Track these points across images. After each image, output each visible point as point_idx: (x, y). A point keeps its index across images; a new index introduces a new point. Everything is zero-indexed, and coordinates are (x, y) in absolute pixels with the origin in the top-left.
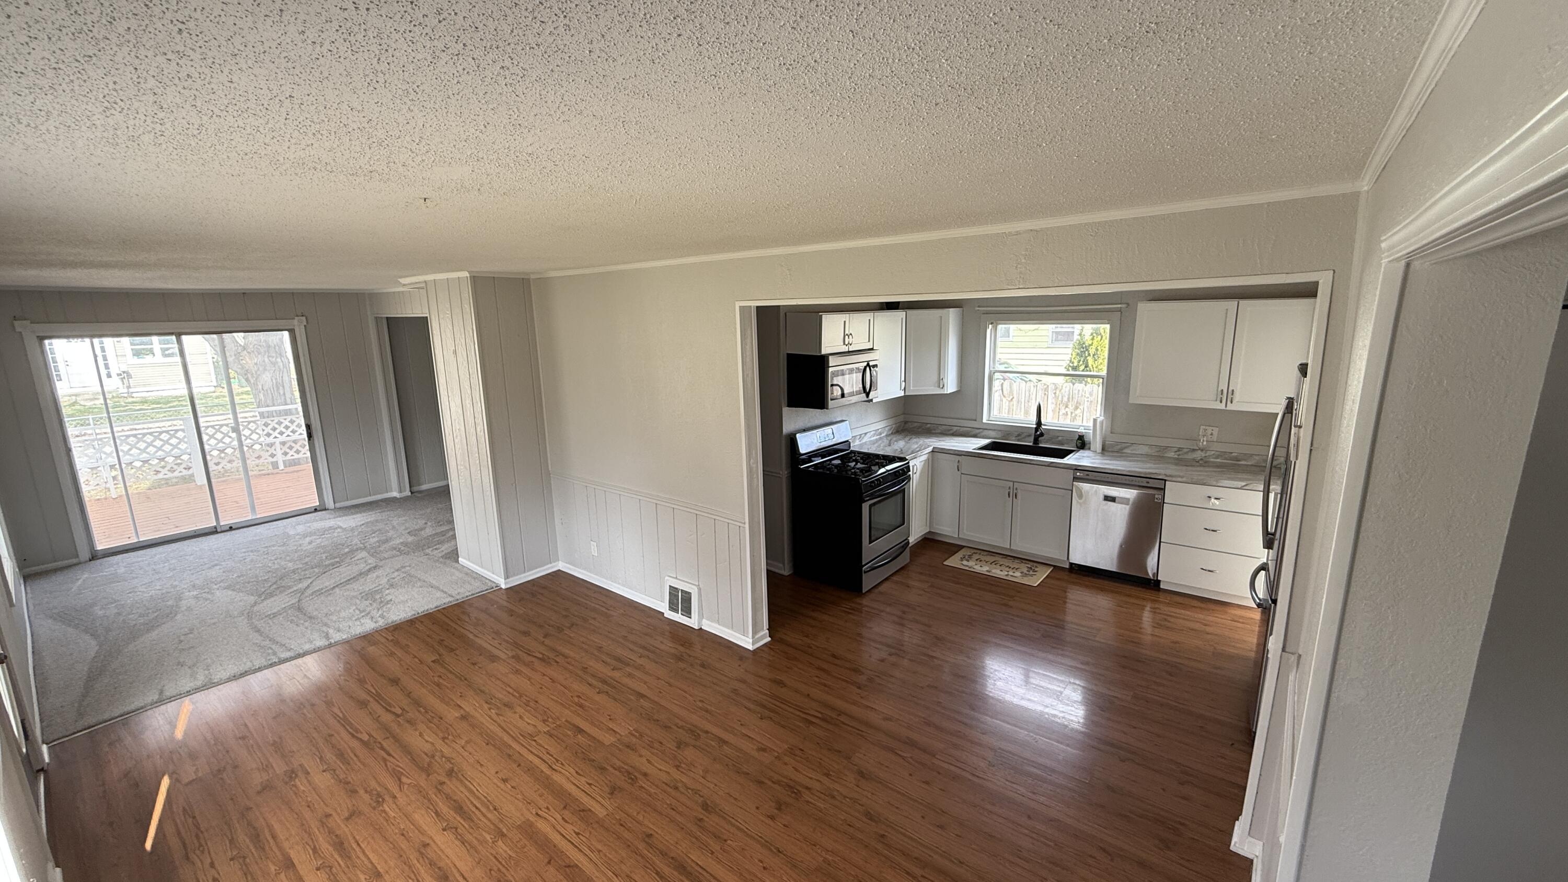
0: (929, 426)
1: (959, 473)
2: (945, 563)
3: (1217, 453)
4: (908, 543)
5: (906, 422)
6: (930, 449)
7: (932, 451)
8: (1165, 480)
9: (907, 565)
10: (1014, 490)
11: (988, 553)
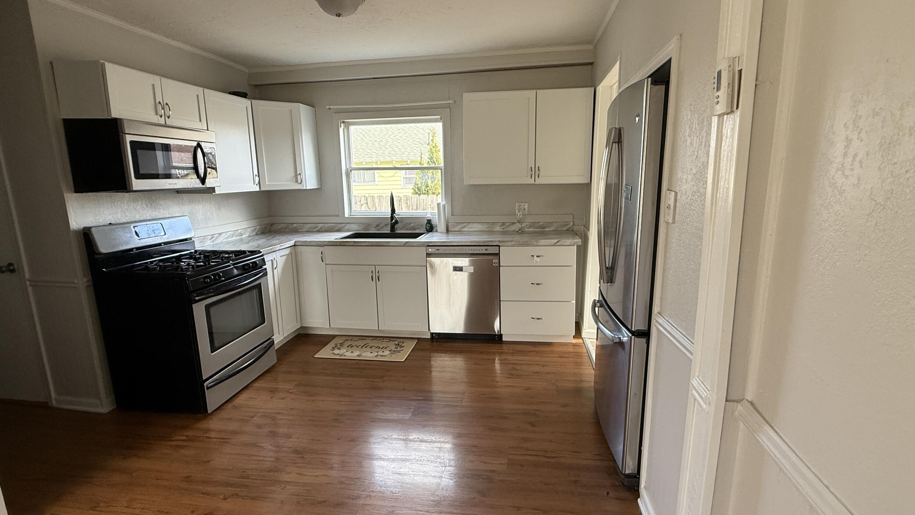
0: (295, 225)
1: (324, 263)
2: (315, 356)
3: (530, 224)
4: (273, 342)
5: (272, 225)
6: (291, 244)
7: (295, 245)
8: (499, 246)
9: (273, 366)
10: (377, 273)
11: (360, 337)
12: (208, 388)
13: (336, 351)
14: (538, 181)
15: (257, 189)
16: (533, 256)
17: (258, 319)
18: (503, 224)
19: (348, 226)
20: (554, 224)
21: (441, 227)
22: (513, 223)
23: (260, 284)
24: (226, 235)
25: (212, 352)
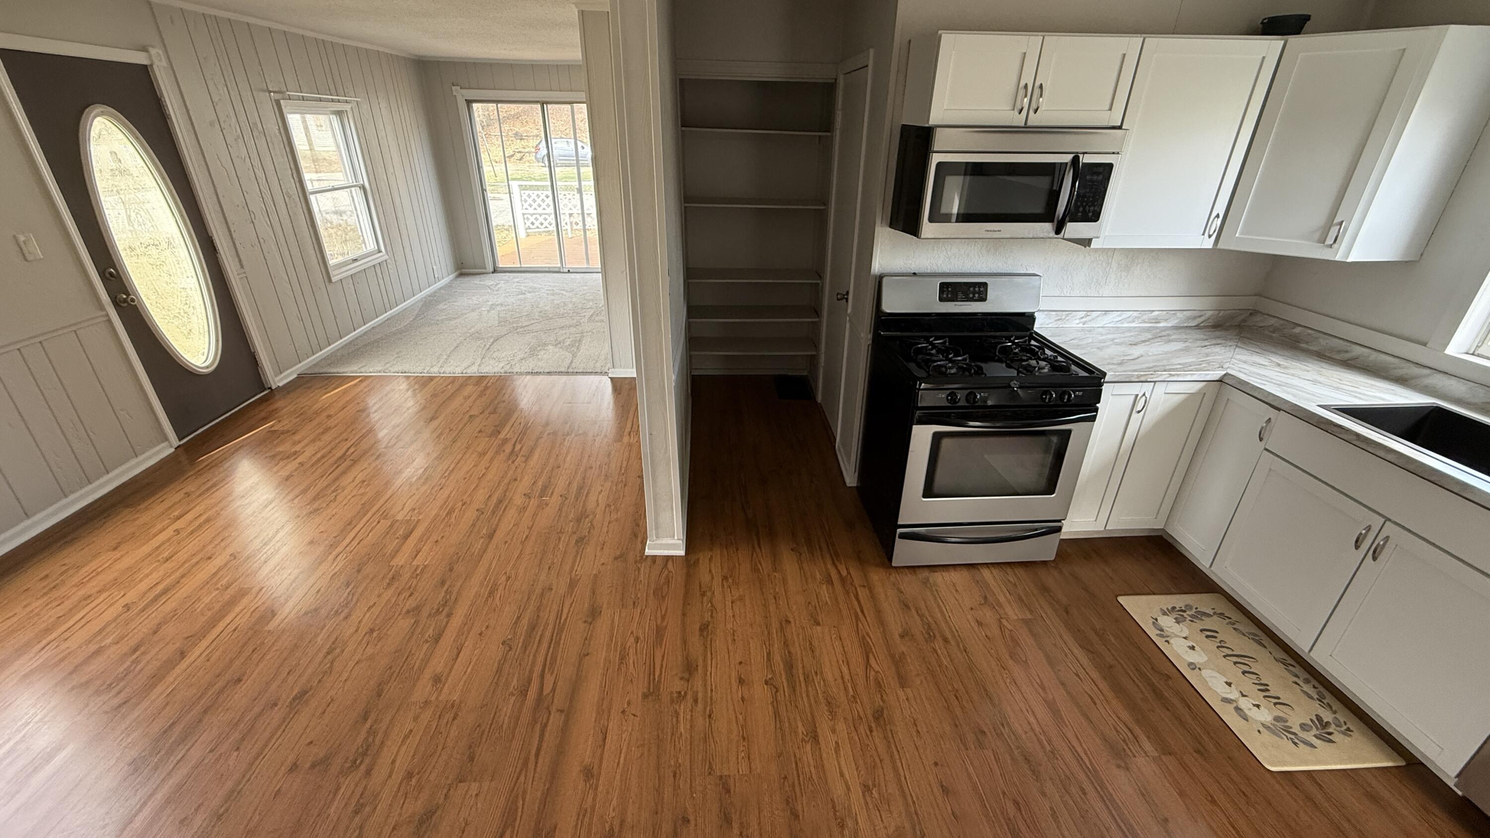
0: (1298, 330)
1: (1262, 445)
2: (1120, 599)
4: (1059, 530)
5: (1254, 313)
6: (1217, 374)
7: (1220, 381)
9: (1044, 563)
10: (1380, 537)
11: (1259, 633)
12: (903, 536)
13: (1167, 622)
15: (1209, 244)
17: (1043, 482)
19: (1438, 381)
23: (1069, 432)
24: (1120, 316)
25: (924, 496)
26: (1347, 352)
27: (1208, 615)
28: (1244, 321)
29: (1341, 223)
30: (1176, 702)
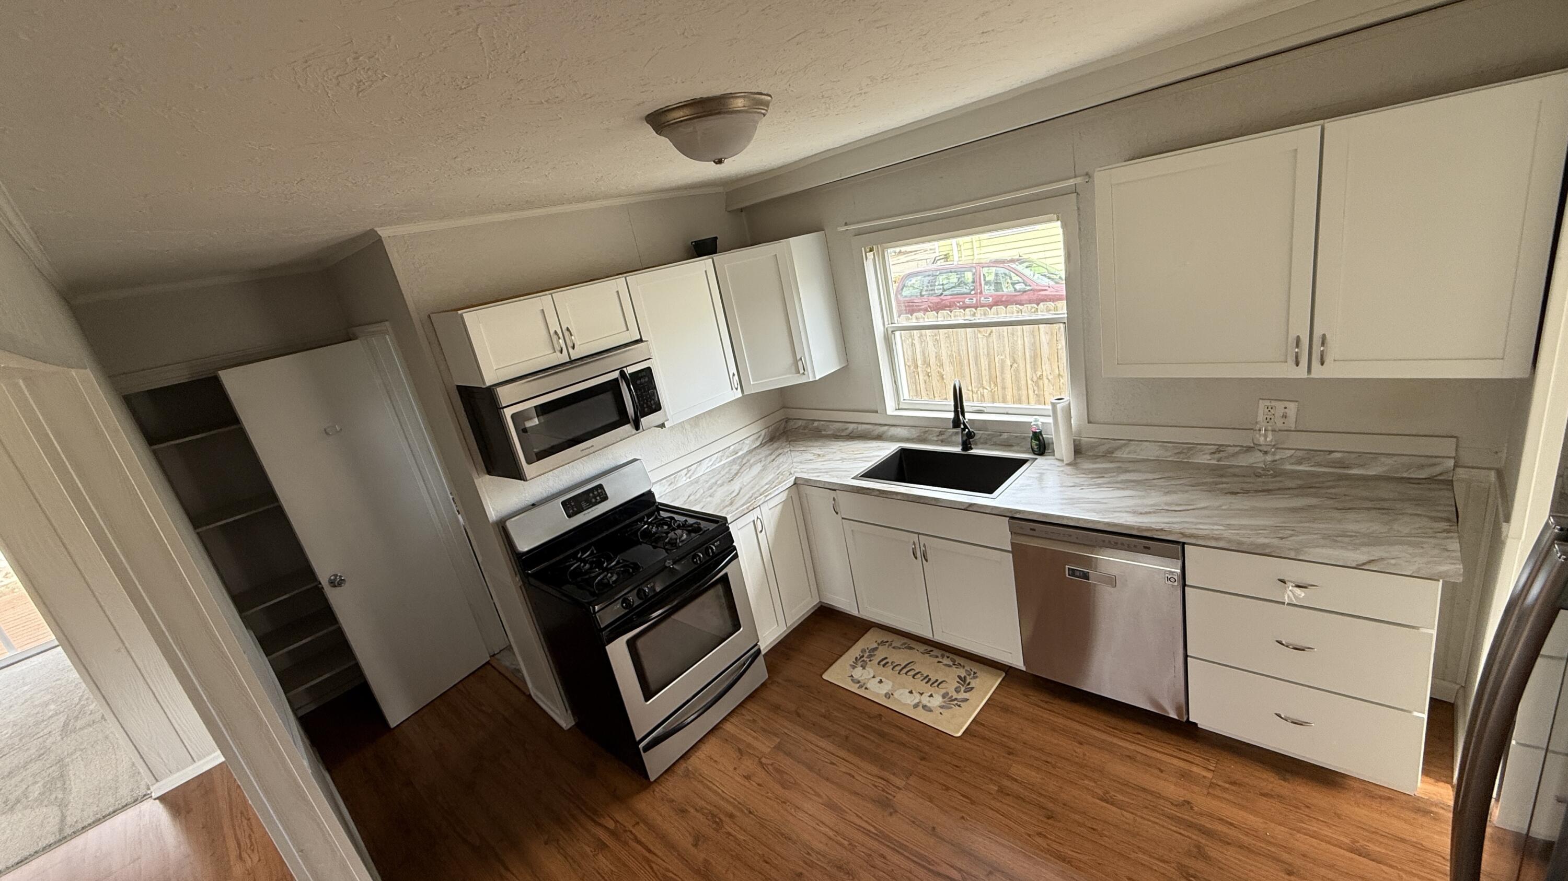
1: (838, 516)
2: (825, 677)
4: (759, 651)
5: (787, 420)
6: (791, 481)
7: (795, 484)
8: (1184, 544)
11: (906, 640)
12: (647, 748)
13: (858, 673)
14: (1318, 372)
15: (738, 394)
16: (1283, 581)
17: (729, 624)
18: (1219, 449)
20: (1383, 459)
21: (1062, 446)
22: (1249, 449)
23: (726, 574)
25: (646, 700)
26: (846, 429)
27: (876, 649)
28: (785, 428)
29: (801, 359)
30: (894, 732)
